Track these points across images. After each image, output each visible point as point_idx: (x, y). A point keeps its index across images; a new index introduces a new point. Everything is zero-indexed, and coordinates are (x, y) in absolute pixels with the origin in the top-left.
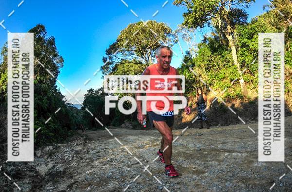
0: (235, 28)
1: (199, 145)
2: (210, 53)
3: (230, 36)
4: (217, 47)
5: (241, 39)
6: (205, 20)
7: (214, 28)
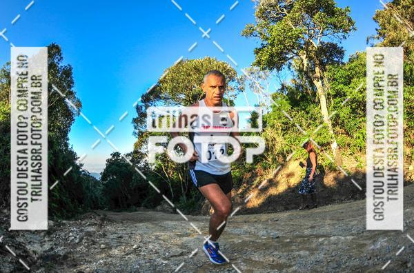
0: (326, 71)
1: (274, 233)
2: (289, 107)
3: (318, 81)
4: (300, 99)
5: (334, 86)
6: (285, 59)
7: (296, 73)
